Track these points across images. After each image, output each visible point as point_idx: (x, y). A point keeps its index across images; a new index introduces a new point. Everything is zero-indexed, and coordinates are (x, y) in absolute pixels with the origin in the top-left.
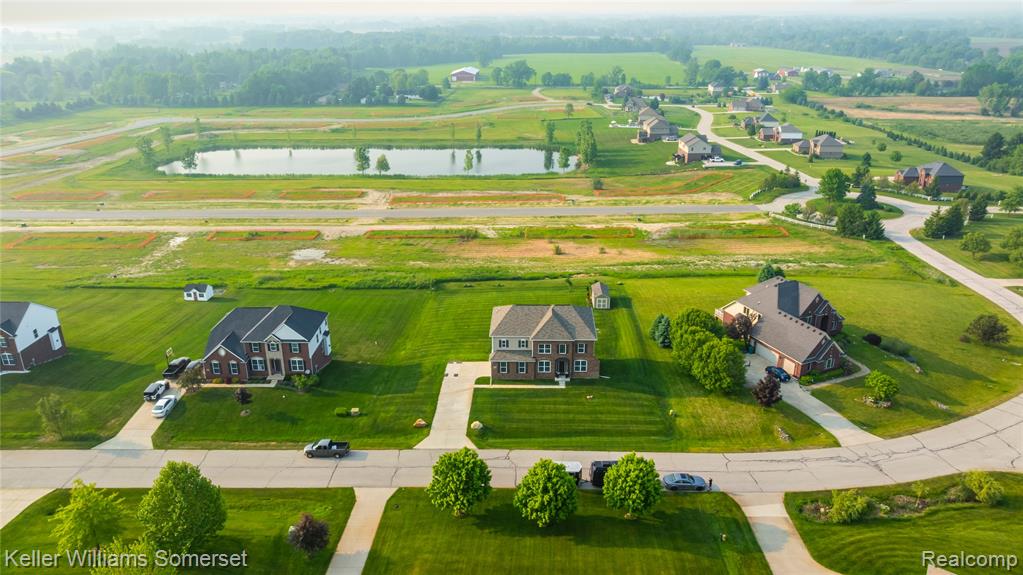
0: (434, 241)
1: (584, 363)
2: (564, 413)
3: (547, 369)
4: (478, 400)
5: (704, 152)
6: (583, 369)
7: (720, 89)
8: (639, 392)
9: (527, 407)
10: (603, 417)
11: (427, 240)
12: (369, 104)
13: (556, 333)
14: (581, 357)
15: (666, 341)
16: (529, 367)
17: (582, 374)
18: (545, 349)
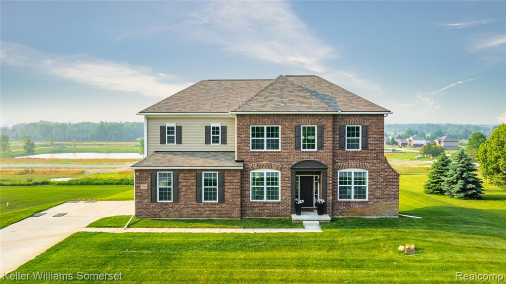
1: (359, 178)
3: (273, 194)
6: (360, 193)
13: (290, 100)
14: (352, 163)
15: (470, 186)
16: (227, 186)
17: (357, 206)
18: (265, 138)
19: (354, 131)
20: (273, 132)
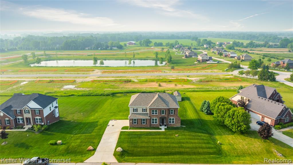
0: (115, 83)
1: (173, 119)
2: (164, 143)
3: (156, 122)
4: (122, 137)
5: (207, 59)
6: (173, 122)
7: (208, 46)
8: (200, 133)
9: (146, 140)
10: (184, 145)
11: (113, 83)
12: (101, 49)
13: (160, 104)
14: (171, 117)
15: (208, 111)
16: (147, 121)
17: (172, 125)
18: (155, 112)
19: (172, 111)
20: (156, 111)
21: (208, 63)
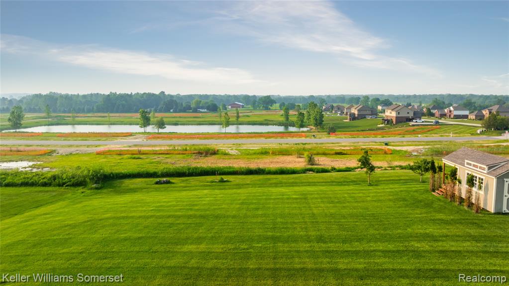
0: (168, 156)
5: (407, 115)
11: (160, 156)
12: (175, 112)
21: (413, 125)
